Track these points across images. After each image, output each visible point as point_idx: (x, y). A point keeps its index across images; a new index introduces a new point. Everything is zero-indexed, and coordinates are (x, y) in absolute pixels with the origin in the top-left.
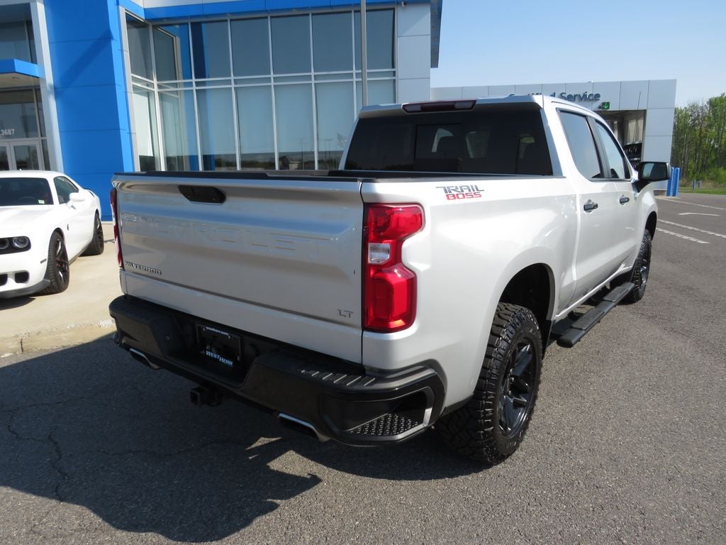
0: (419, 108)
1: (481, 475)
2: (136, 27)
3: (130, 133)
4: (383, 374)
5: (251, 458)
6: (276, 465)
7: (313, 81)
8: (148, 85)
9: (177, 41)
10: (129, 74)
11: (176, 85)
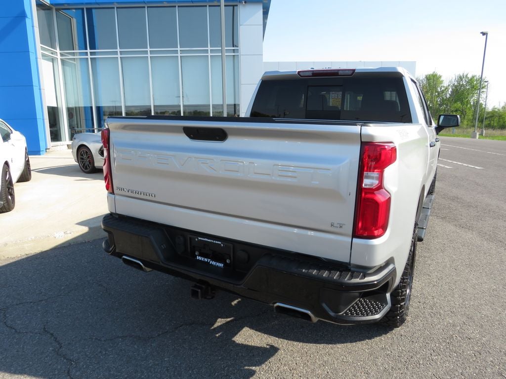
0: (310, 74)
2: (43, 10)
3: (40, 89)
4: (364, 270)
5: (217, 335)
6: (239, 339)
8: (52, 53)
9: (74, 21)
10: (39, 45)
11: (73, 54)
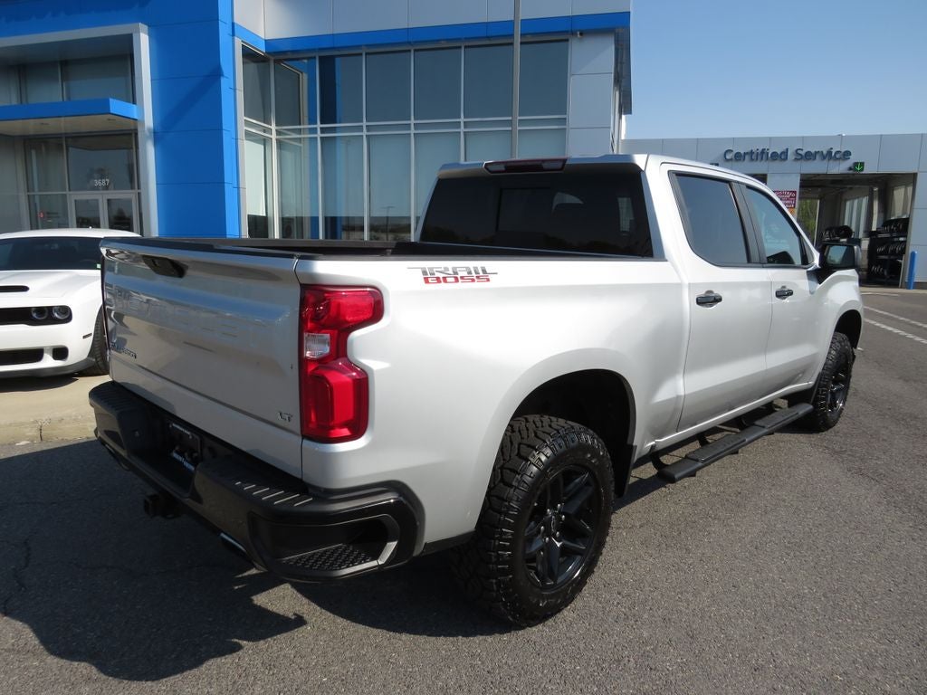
0: (502, 168)
1: (505, 637)
2: (254, 62)
3: (238, 188)
5: (237, 588)
6: (261, 600)
7: (462, 129)
8: (265, 131)
9: (304, 78)
10: (242, 117)
11: (299, 131)
